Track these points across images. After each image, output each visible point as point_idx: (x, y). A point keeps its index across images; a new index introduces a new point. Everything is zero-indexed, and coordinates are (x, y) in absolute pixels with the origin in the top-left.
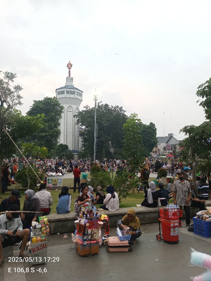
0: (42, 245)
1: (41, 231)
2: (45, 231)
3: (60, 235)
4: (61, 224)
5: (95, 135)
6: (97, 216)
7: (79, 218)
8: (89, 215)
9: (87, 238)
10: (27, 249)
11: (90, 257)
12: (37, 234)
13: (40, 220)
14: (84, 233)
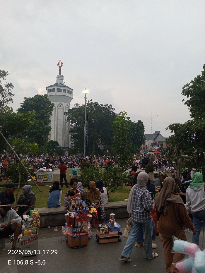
0: (33, 237)
1: (32, 224)
2: (36, 224)
3: (50, 228)
4: (51, 217)
5: (85, 132)
6: (87, 210)
7: (69, 211)
8: (78, 209)
9: (77, 230)
10: (18, 241)
11: (80, 249)
12: (28, 226)
14: (74, 226)
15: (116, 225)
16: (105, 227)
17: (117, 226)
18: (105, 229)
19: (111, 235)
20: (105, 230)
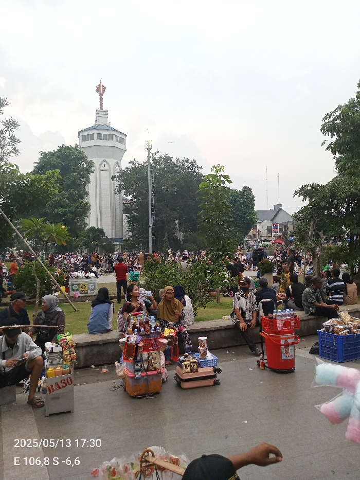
0: (64, 380)
1: (62, 357)
2: (68, 357)
3: (95, 368)
4: (96, 349)
6: (158, 331)
8: (143, 329)
9: (141, 367)
10: (39, 391)
11: (147, 399)
12: (55, 362)
13: (59, 340)
14: (137, 359)
15: (209, 356)
16: (192, 360)
17: (213, 358)
18: (190, 363)
19: (202, 373)
20: (191, 366)
